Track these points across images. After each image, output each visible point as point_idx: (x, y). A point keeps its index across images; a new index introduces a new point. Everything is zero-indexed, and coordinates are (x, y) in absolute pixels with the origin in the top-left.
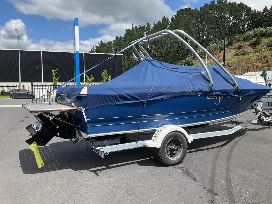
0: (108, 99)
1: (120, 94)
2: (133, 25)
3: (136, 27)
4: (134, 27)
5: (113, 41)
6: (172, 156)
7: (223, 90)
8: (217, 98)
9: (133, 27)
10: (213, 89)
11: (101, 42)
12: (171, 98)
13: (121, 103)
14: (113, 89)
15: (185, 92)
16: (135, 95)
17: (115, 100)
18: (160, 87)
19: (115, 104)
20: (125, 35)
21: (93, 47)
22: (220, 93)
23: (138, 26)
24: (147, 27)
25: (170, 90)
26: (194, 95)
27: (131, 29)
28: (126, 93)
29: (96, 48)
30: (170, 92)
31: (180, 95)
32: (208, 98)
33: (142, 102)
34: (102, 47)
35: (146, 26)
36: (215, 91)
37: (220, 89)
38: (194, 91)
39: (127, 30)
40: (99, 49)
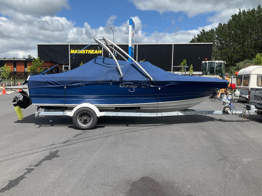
0: (40, 84)
1: (46, 81)
2: (240, 9)
3: (244, 11)
4: (242, 12)
5: (216, 28)
6: (85, 124)
7: (134, 81)
8: (130, 87)
9: (240, 12)
10: (124, 79)
11: (203, 30)
12: (86, 85)
13: (49, 86)
14: (43, 78)
15: (96, 81)
16: (58, 82)
17: (45, 84)
18: (77, 77)
19: (45, 87)
20: (229, 21)
21: (195, 36)
22: (131, 83)
23: (246, 11)
24: (258, 10)
25: (84, 80)
26: (106, 84)
27: (237, 14)
28: (51, 81)
29: (197, 37)
30: (84, 81)
31: (93, 83)
32: (120, 86)
33: (63, 87)
34: (204, 36)
35: (256, 9)
36: (126, 81)
37: (131, 80)
38: (105, 81)
39: (232, 16)
40: (200, 38)
